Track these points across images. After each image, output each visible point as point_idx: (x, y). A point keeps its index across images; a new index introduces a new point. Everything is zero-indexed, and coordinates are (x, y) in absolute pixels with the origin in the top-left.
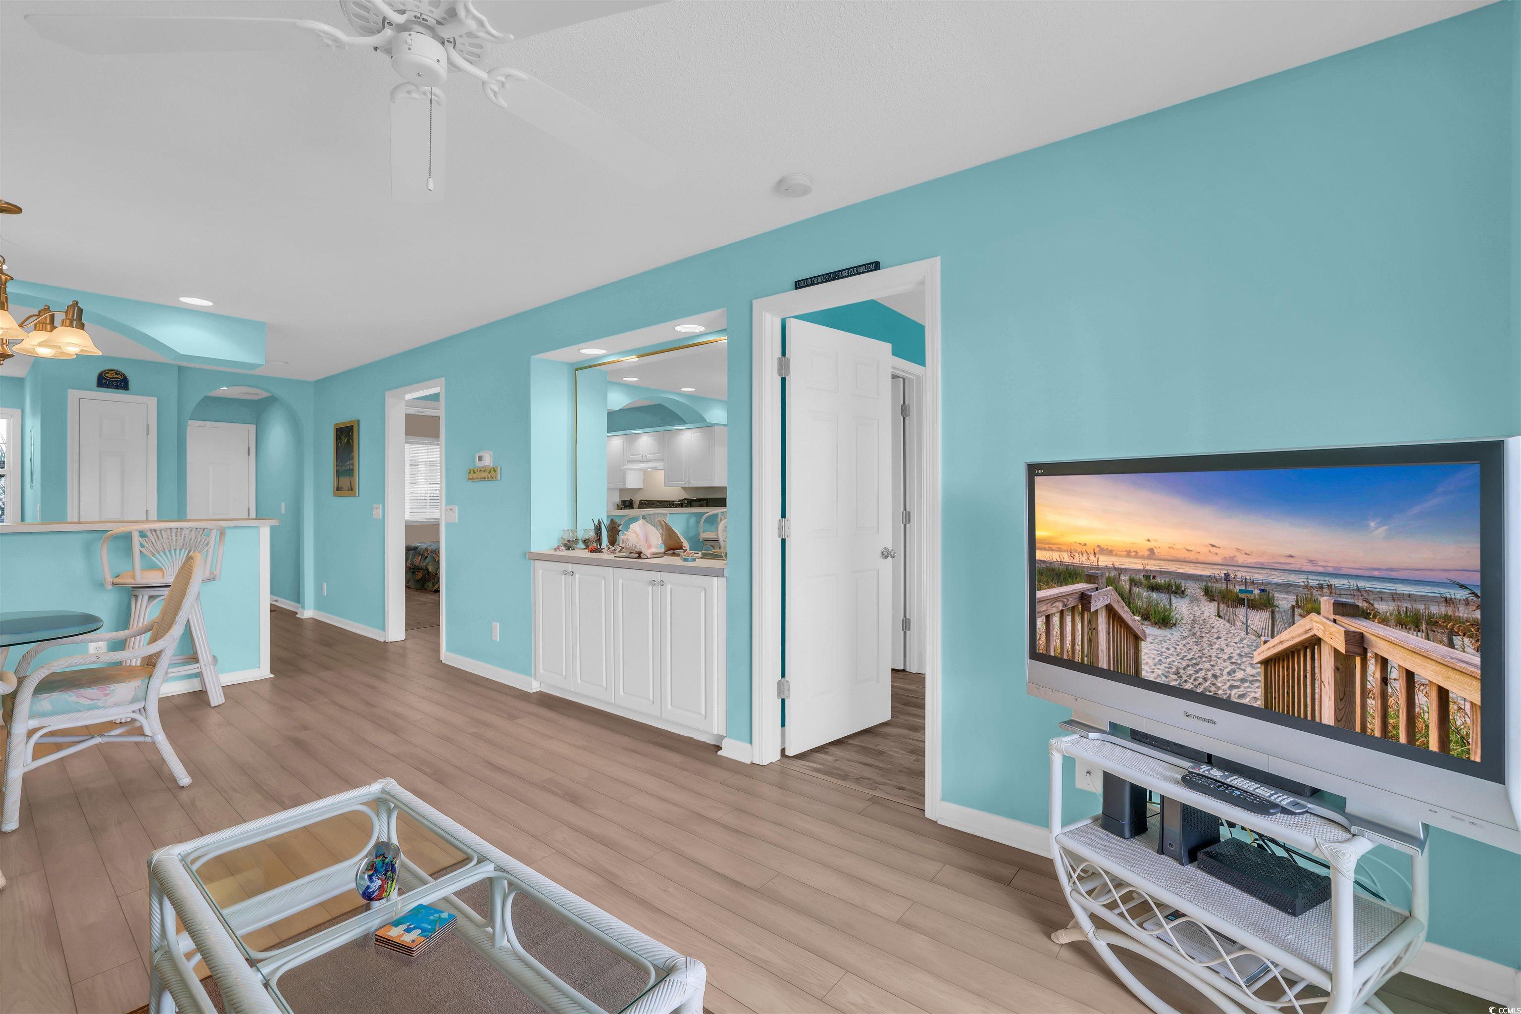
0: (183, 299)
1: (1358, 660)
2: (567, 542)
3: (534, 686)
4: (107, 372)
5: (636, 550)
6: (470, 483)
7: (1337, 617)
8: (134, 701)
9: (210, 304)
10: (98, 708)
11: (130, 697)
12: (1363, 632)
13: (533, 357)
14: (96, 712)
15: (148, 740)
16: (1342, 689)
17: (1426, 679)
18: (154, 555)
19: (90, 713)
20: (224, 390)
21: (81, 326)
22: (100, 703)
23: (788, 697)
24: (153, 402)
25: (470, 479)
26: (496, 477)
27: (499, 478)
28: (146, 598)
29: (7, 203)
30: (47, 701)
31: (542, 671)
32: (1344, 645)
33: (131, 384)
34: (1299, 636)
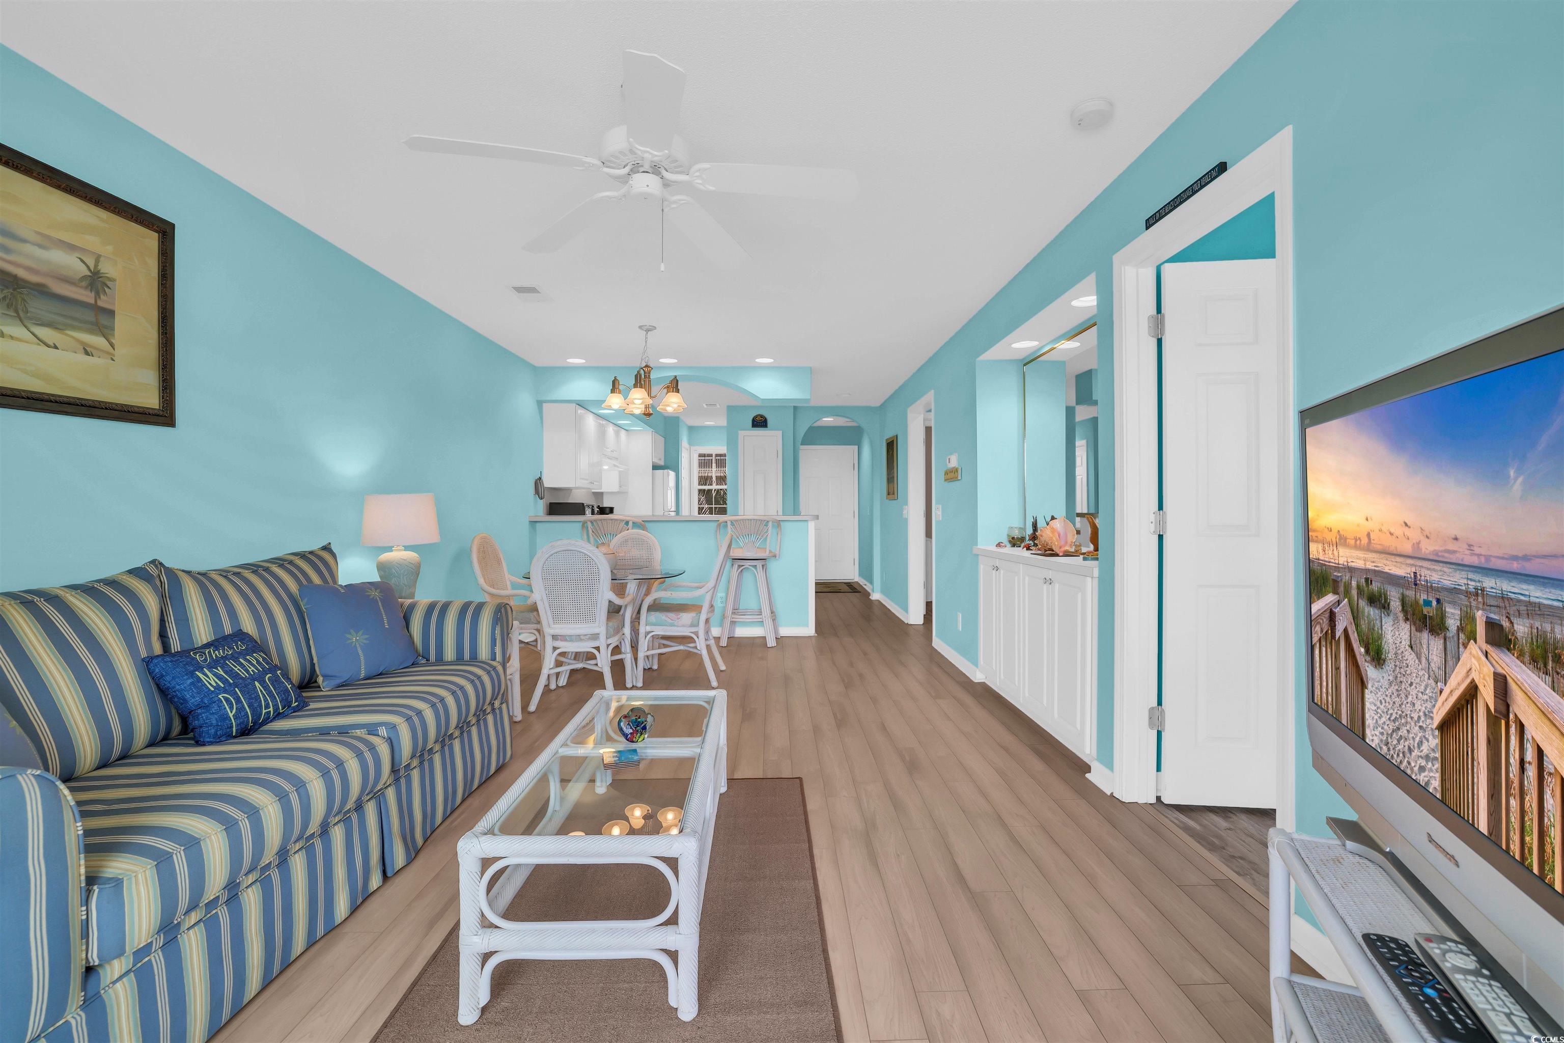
0: (758, 360)
1: (1503, 722)
2: (1011, 539)
3: (978, 676)
4: (756, 417)
5: (1048, 547)
6: (946, 484)
7: (1489, 648)
8: (692, 625)
9: (772, 360)
10: (674, 626)
11: (689, 623)
12: (1507, 676)
13: (977, 359)
14: (675, 628)
15: (699, 652)
16: (1492, 777)
17: (1552, 764)
18: (738, 538)
19: (671, 628)
20: (828, 420)
21: (678, 391)
22: (676, 623)
23: (1164, 730)
24: (779, 434)
25: (946, 480)
26: (957, 477)
27: (959, 478)
28: (737, 566)
29: (650, 326)
30: (655, 616)
31: (982, 663)
32: (1493, 699)
33: (770, 423)
34: (1463, 681)
